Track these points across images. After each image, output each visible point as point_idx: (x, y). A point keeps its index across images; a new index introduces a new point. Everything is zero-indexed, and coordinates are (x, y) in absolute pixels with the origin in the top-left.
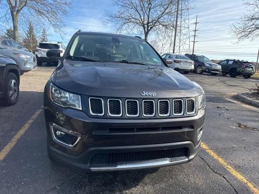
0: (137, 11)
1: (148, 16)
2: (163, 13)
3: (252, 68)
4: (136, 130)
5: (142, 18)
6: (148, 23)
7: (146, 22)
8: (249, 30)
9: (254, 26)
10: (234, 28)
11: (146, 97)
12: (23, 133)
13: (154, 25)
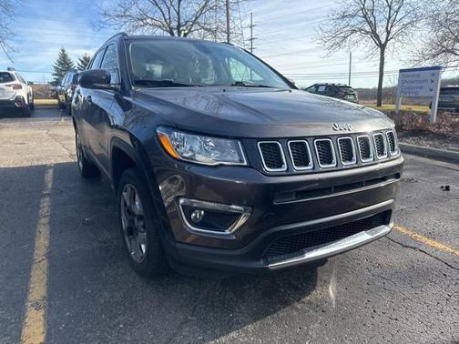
0: (157, 4)
1: (178, 14)
2: (204, 7)
3: (354, 95)
4: (333, 189)
5: (167, 17)
6: (179, 26)
7: (174, 24)
8: (342, 35)
9: (348, 28)
10: (320, 32)
11: (341, 132)
12: (47, 243)
13: (190, 31)
